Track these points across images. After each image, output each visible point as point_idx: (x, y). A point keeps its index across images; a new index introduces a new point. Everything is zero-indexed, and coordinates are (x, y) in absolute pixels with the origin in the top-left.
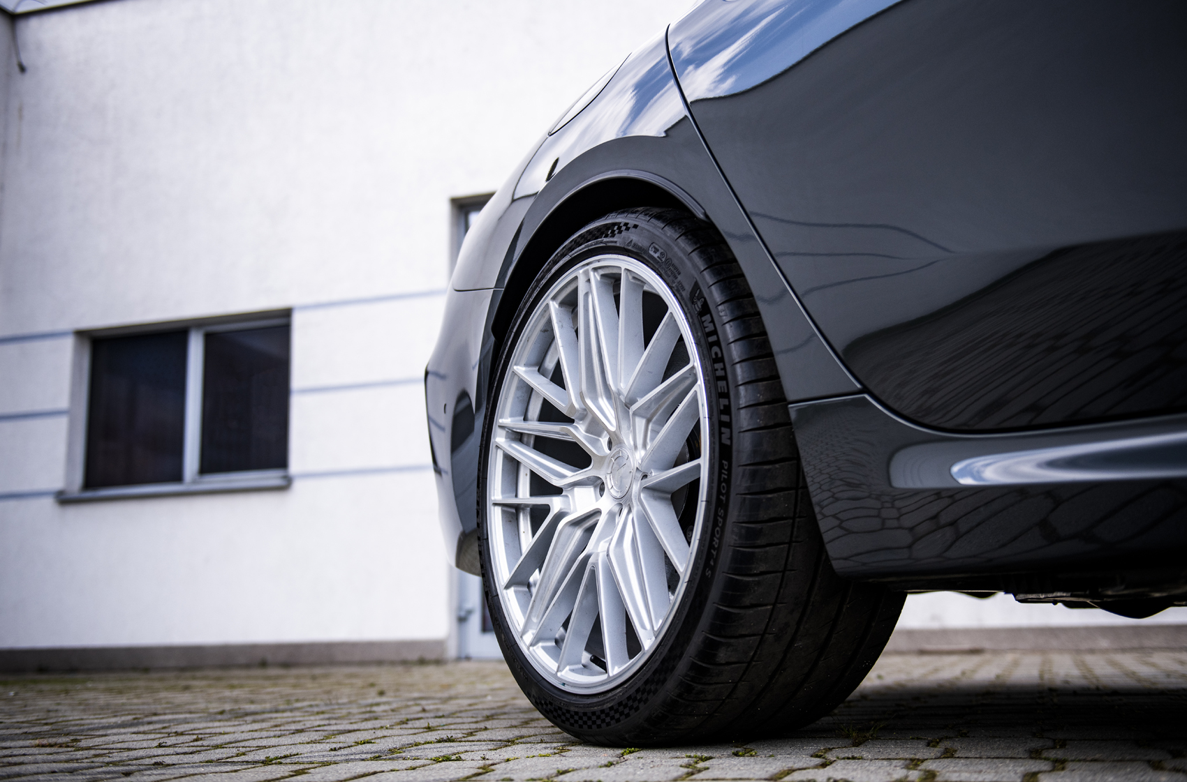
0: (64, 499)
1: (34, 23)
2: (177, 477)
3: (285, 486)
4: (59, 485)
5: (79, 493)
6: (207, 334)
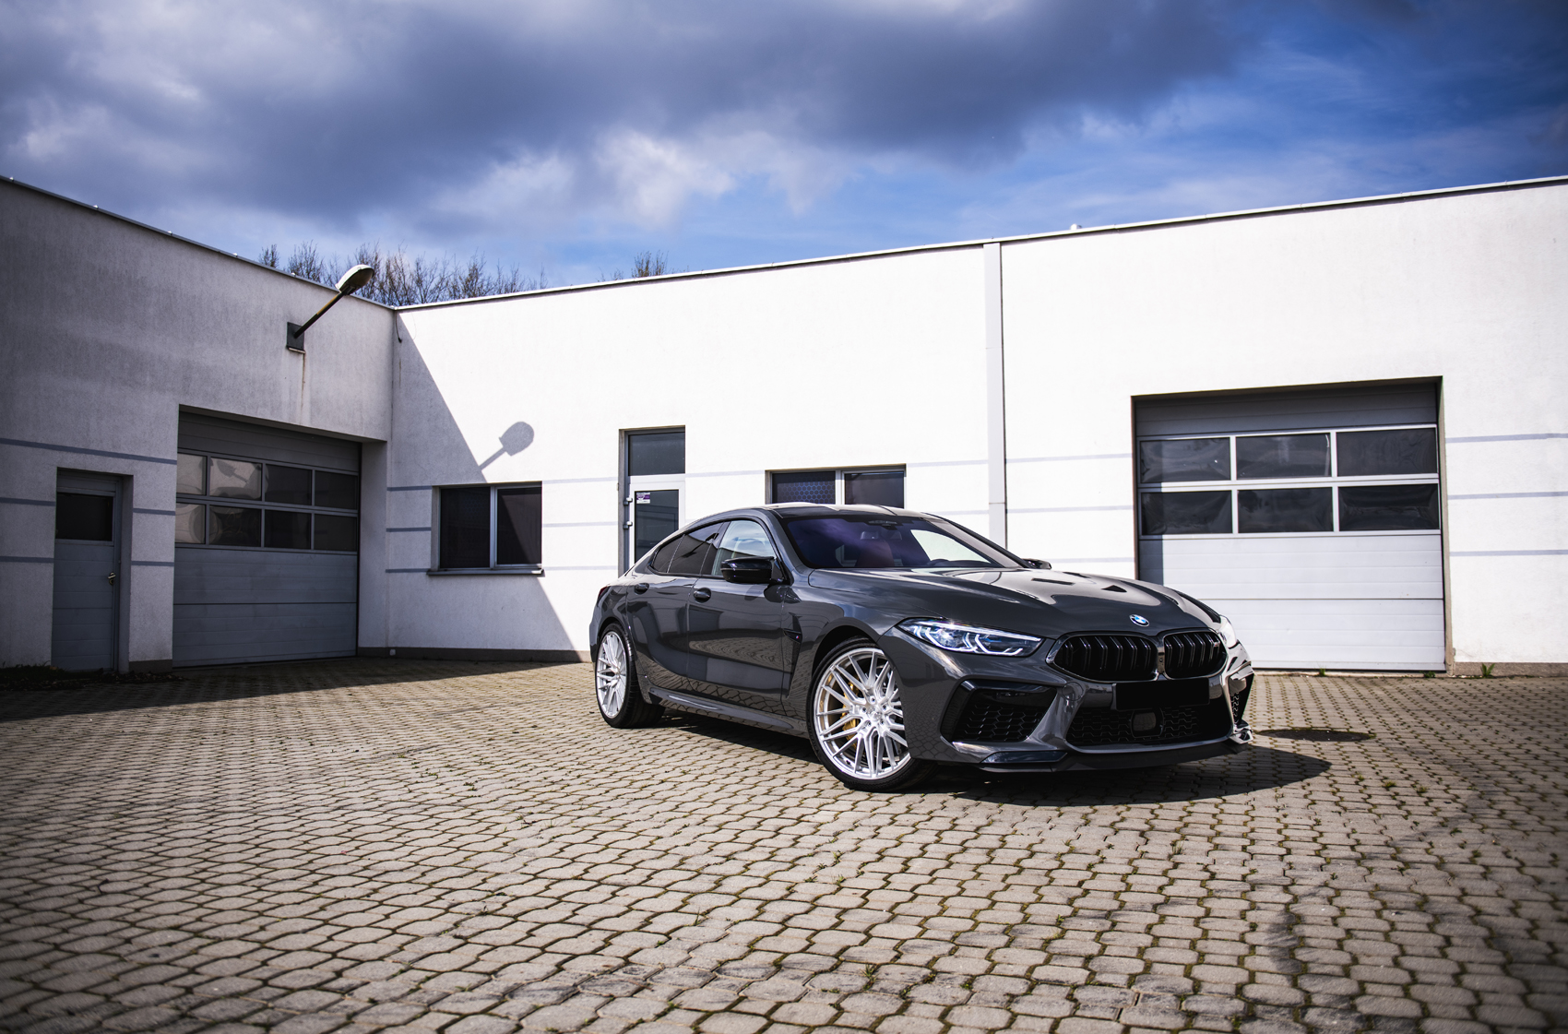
0: (431, 574)
1: (405, 315)
2: (488, 565)
3: (539, 573)
4: (428, 567)
5: (439, 571)
6: (499, 491)
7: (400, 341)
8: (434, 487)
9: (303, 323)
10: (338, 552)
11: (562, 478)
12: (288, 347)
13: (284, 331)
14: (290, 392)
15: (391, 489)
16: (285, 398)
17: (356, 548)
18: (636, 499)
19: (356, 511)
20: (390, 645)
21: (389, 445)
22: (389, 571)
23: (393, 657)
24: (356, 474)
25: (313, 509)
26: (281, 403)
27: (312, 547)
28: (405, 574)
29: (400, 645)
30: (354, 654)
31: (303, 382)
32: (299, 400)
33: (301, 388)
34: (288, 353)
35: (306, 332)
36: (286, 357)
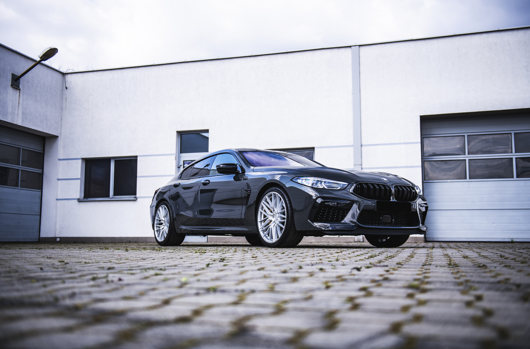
0: (79, 201)
1: (69, 76)
2: (108, 196)
3: (135, 200)
4: (78, 197)
5: (83, 199)
6: (115, 161)
7: (66, 88)
8: (83, 159)
9: (19, 74)
10: (32, 190)
11: (148, 154)
12: (12, 85)
13: (10, 77)
14: (12, 107)
15: (60, 160)
16: (10, 110)
17: (41, 188)
18: (184, 164)
19: (41, 170)
20: (57, 236)
21: (59, 138)
22: (57, 200)
23: (58, 242)
24: (42, 152)
25: (21, 167)
26: (7, 112)
27: (19, 186)
28: (66, 201)
29: (62, 236)
30: (38, 240)
31: (19, 103)
32: (16, 112)
33: (17, 106)
34: (11, 88)
35: (21, 79)
36: (11, 90)
